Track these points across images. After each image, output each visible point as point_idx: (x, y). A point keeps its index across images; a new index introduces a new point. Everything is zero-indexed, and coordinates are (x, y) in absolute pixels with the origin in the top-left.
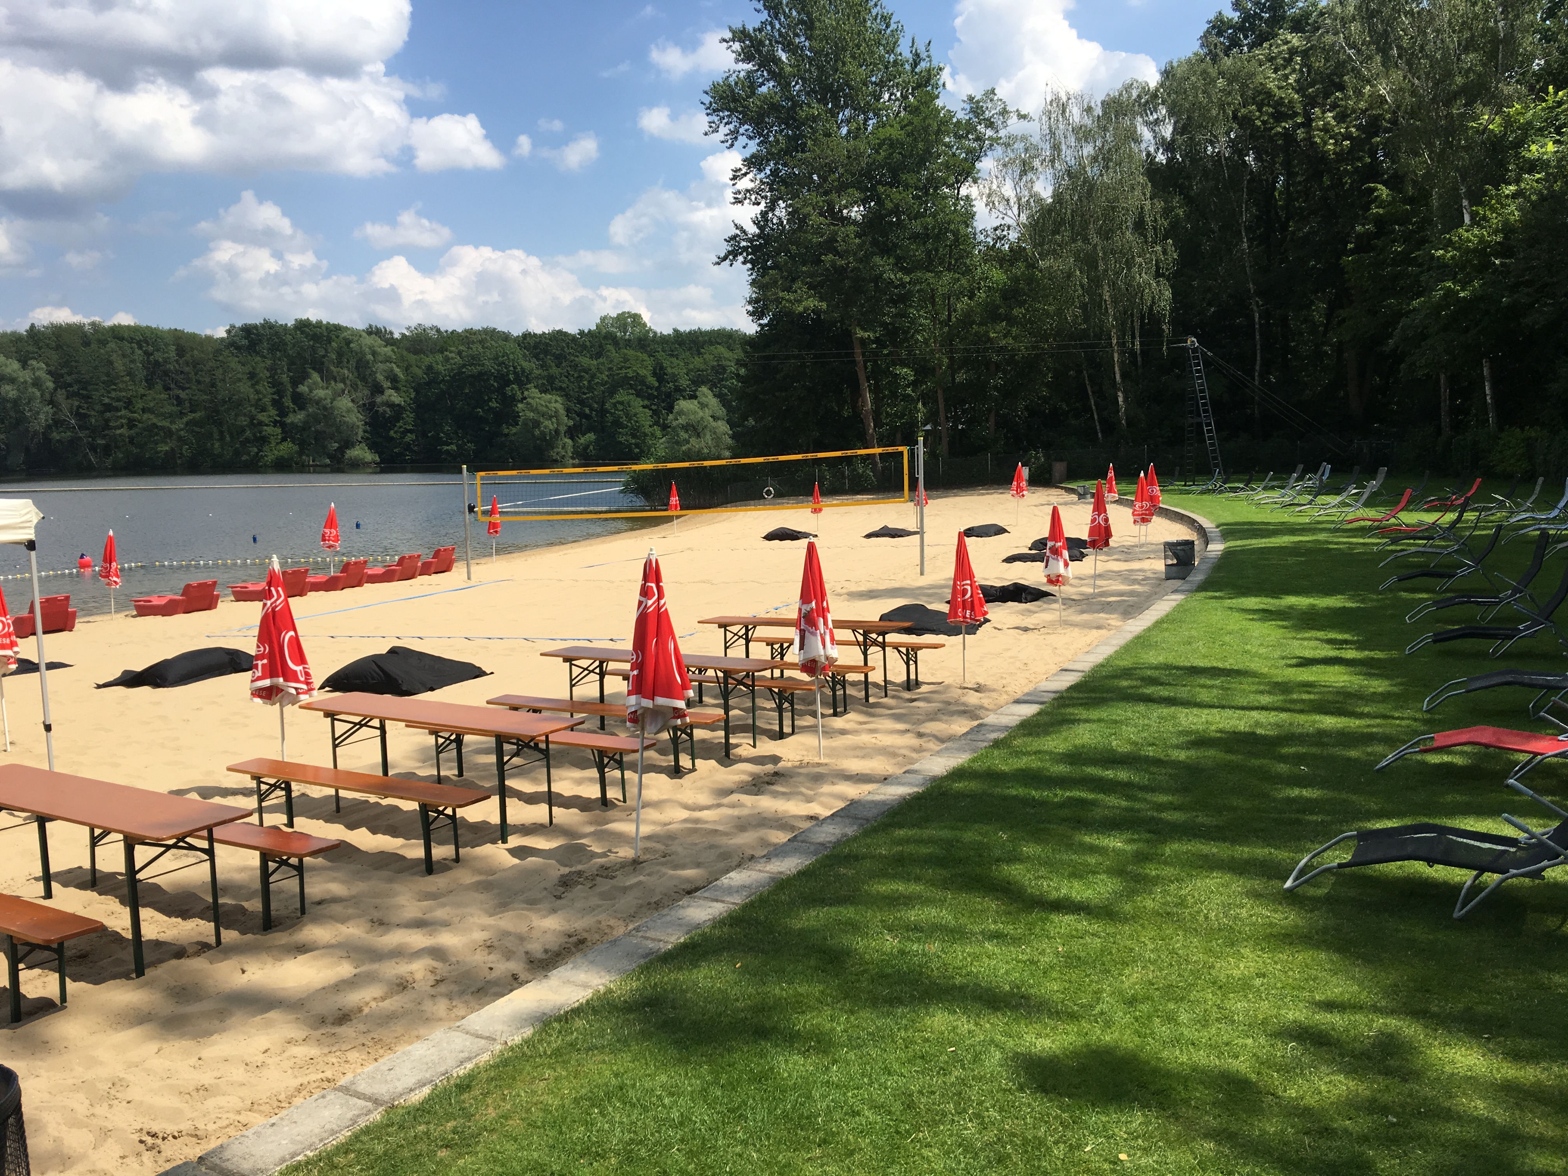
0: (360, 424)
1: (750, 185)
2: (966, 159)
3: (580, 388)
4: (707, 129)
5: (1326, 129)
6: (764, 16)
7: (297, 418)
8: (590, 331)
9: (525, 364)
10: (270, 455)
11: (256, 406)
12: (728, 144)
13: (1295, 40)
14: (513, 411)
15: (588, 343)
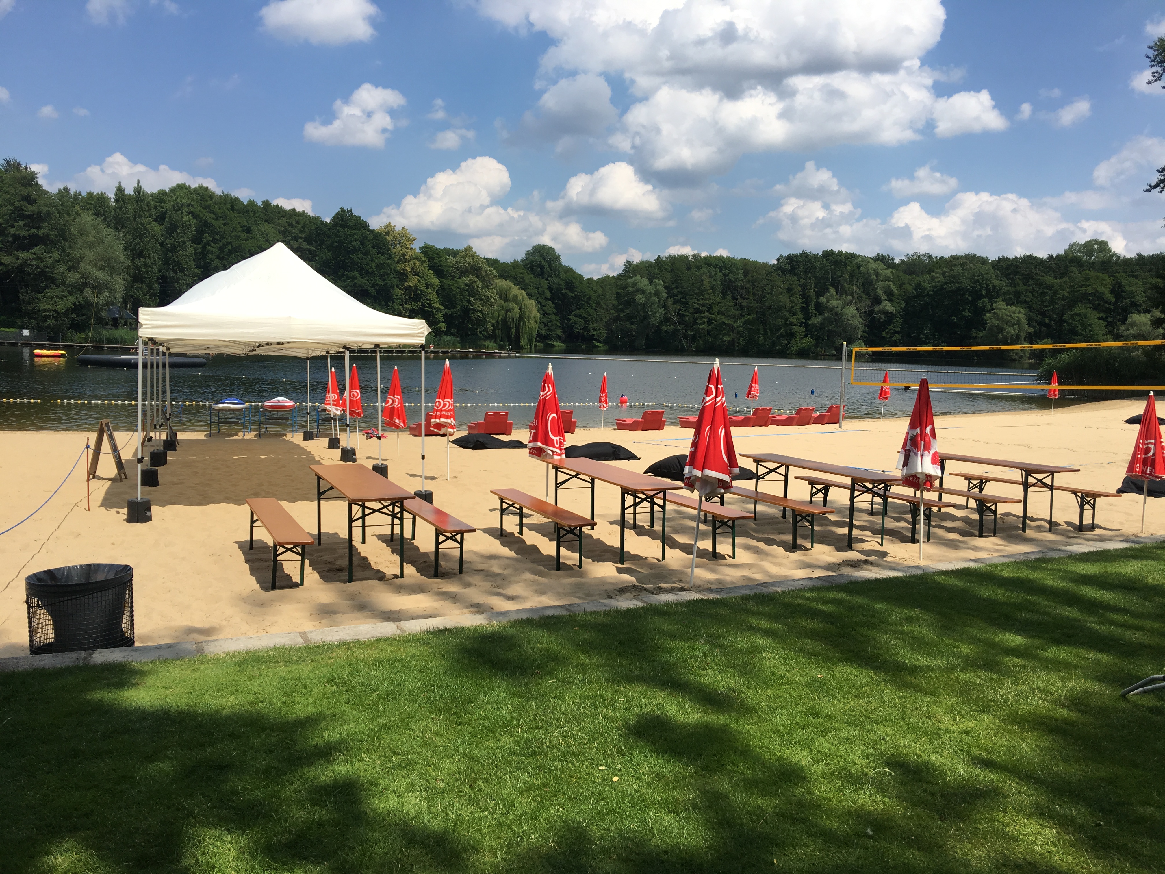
0: (860, 326)
7: (817, 320)
8: (1058, 256)
9: (997, 283)
10: (795, 347)
11: (789, 311)
14: (983, 319)
15: (1054, 265)
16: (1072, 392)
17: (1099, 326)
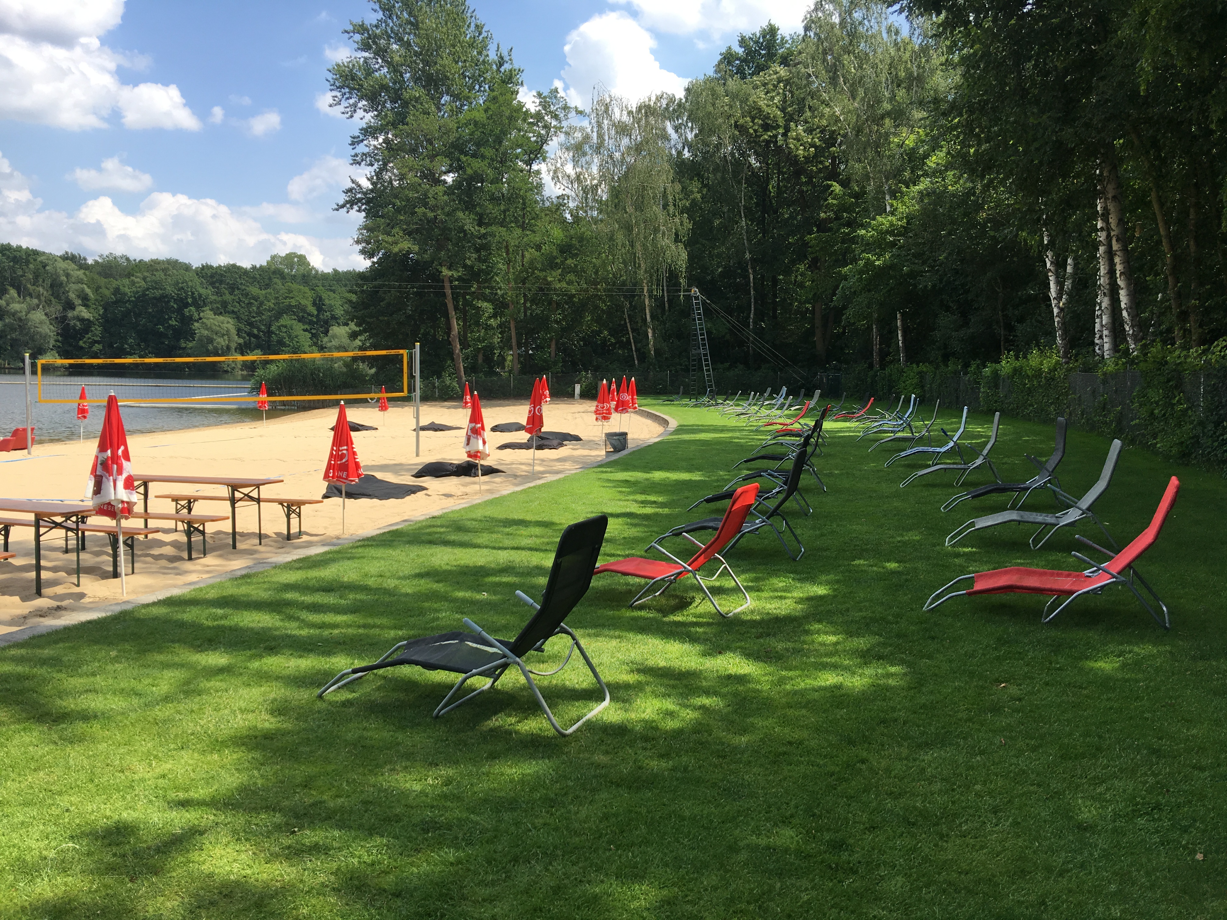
0: (52, 334)
1: (366, 150)
2: (536, 142)
3: (250, 312)
4: (331, 101)
5: (798, 139)
6: (380, 15)
8: (261, 266)
9: (203, 291)
12: (347, 116)
13: (783, 72)
14: (191, 329)
15: (258, 276)
16: (284, 403)
17: (305, 338)
